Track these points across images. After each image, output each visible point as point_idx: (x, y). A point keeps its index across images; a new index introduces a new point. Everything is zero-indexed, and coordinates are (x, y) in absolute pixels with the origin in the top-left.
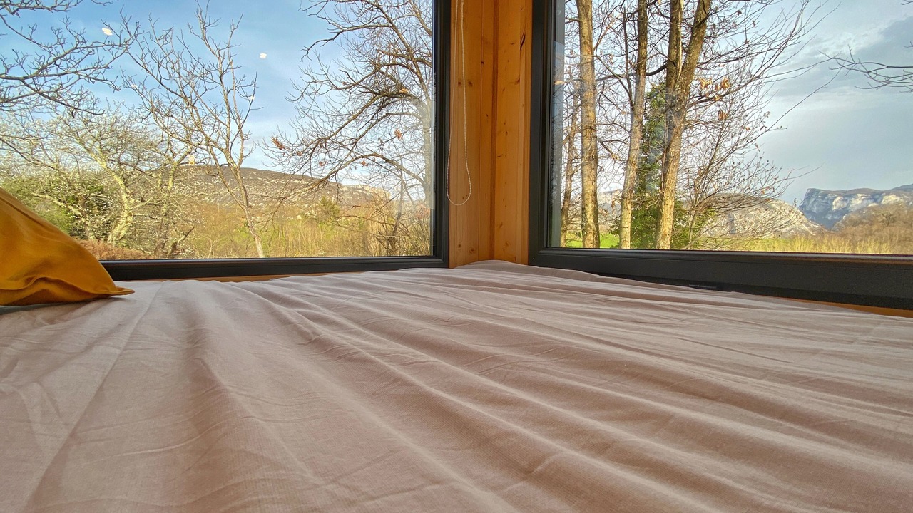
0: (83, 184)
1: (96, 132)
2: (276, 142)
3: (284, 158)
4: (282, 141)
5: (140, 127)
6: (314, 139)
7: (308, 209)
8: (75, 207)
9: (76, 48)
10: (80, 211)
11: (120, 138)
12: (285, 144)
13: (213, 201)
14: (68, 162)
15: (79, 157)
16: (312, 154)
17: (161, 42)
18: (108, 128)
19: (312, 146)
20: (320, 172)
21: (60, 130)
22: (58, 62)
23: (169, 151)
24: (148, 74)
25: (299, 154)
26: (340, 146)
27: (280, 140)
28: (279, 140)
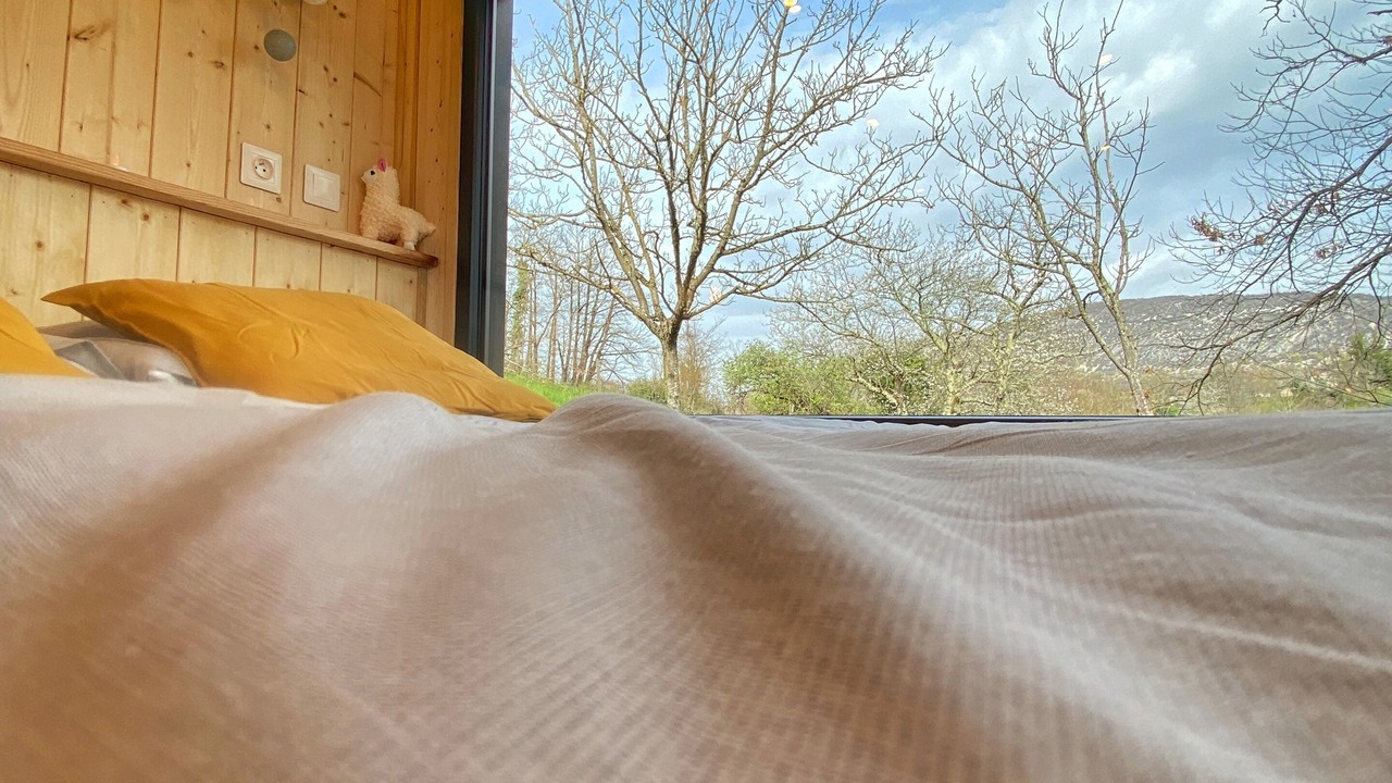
0: (899, 356)
1: (915, 280)
2: (1201, 227)
3: (1221, 259)
4: (1216, 220)
5: (972, 258)
6: (1300, 199)
7: (1310, 371)
8: (891, 393)
9: (882, 163)
10: (896, 398)
11: (944, 281)
12: (1224, 228)
13: (1094, 369)
14: (883, 329)
15: (896, 320)
16: (1293, 234)
17: (988, 111)
18: (930, 269)
19: (1295, 216)
20: (1322, 274)
21: (875, 285)
22: (863, 191)
23: (1009, 288)
24: (969, 169)
25: (1258, 241)
26: (1381, 199)
27: (1210, 220)
28: (1207, 223)
